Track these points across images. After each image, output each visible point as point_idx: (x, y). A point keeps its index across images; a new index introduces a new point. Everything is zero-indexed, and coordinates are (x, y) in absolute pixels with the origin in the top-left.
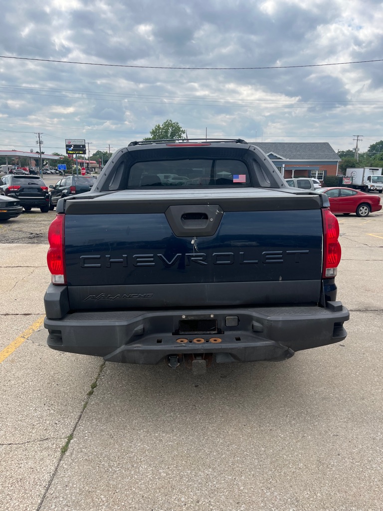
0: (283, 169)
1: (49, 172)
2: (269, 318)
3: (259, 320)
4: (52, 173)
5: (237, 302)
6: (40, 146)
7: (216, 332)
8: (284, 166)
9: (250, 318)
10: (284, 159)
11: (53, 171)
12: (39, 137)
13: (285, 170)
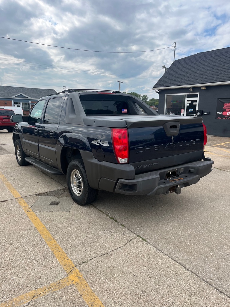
0: (30, 104)
2: (197, 166)
3: (192, 168)
5: (182, 162)
7: (176, 176)
8: (30, 102)
9: (189, 168)
10: (30, 98)
13: (31, 105)
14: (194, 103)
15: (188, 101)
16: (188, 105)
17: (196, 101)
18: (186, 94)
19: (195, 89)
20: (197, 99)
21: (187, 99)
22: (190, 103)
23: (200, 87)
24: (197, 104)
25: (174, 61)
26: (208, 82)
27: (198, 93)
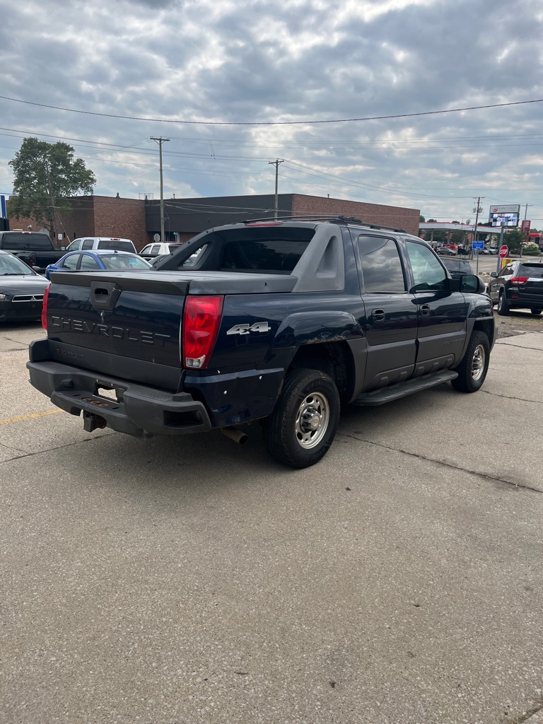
1: (486, 251)
4: (491, 253)
6: (477, 215)
11: (493, 250)
12: (478, 203)
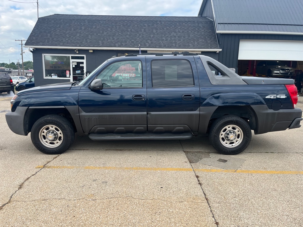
14: (81, 65)
15: (73, 63)
16: (74, 66)
17: (83, 63)
18: (70, 55)
19: (81, 51)
20: (84, 61)
21: (71, 60)
22: (76, 64)
23: (88, 50)
24: (85, 65)
25: (39, 19)
26: (95, 46)
27: (85, 56)
